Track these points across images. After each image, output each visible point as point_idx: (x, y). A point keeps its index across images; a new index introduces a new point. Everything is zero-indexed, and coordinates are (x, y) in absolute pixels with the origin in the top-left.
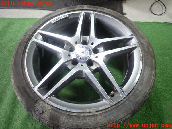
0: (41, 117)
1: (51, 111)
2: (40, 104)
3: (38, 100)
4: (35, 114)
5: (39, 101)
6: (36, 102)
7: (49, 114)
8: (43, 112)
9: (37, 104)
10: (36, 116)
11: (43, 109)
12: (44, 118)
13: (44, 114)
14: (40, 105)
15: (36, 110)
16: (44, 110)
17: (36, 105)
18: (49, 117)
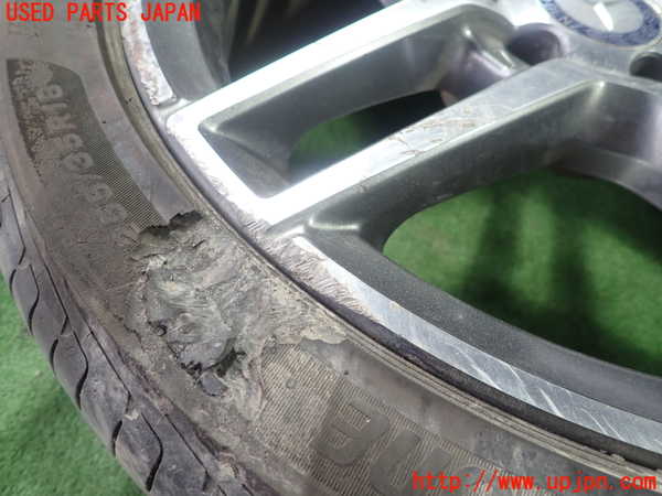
0: (197, 415)
1: (337, 362)
2: (207, 262)
3: (195, 217)
4: (126, 359)
5: (201, 230)
6: (160, 231)
7: (315, 407)
8: (229, 360)
9: (177, 260)
10: (120, 397)
11: (236, 328)
12: (234, 442)
13: (238, 389)
14: (209, 277)
15: (140, 318)
16: (253, 338)
17: (154, 264)
18: (304, 447)
